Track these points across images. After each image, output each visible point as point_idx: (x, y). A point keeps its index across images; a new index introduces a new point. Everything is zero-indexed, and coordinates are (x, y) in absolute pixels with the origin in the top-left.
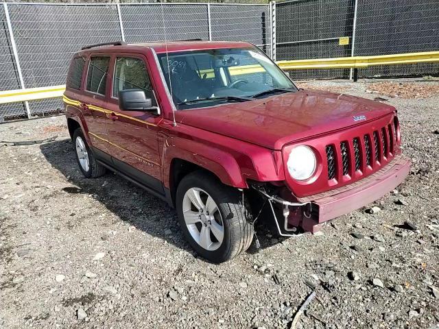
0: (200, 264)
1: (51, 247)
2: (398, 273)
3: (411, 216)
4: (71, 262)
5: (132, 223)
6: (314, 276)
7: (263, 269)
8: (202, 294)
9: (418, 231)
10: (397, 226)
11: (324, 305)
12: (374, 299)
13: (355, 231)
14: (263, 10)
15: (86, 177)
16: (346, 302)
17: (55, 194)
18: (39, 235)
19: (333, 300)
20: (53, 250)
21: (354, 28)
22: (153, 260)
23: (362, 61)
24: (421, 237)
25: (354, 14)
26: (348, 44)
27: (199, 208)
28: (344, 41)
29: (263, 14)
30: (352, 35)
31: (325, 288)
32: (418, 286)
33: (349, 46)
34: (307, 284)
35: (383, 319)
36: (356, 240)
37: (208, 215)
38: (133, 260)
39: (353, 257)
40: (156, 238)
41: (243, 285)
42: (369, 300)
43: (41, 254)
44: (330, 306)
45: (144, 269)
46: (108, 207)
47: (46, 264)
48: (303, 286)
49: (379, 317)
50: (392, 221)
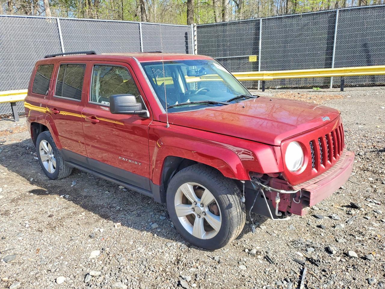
0: (195, 253)
1: (38, 250)
2: (362, 245)
3: (352, 197)
4: (66, 263)
5: (115, 220)
6: (299, 253)
7: (254, 251)
8: (209, 279)
9: (362, 209)
10: (345, 206)
11: (318, 277)
12: (354, 268)
13: (315, 213)
14: (186, 31)
15: (51, 179)
16: (334, 272)
17: (23, 197)
18: (20, 238)
19: (323, 273)
20: (43, 253)
21: (260, 48)
22: (150, 253)
23: (269, 75)
24: (366, 214)
25: (259, 37)
26: (256, 61)
27: (192, 201)
28: (253, 58)
29: (186, 34)
30: (258, 54)
31: (312, 263)
32: (382, 253)
33: (257, 63)
34: (296, 261)
35: (369, 283)
36: (319, 220)
37: (203, 206)
38: (130, 255)
39: (322, 234)
40: (145, 233)
41: (242, 267)
42: (352, 270)
43: (30, 258)
44: (323, 278)
45: (145, 263)
46: (85, 207)
47: (39, 268)
48: (294, 263)
49: (365, 282)
50: (339, 203)
